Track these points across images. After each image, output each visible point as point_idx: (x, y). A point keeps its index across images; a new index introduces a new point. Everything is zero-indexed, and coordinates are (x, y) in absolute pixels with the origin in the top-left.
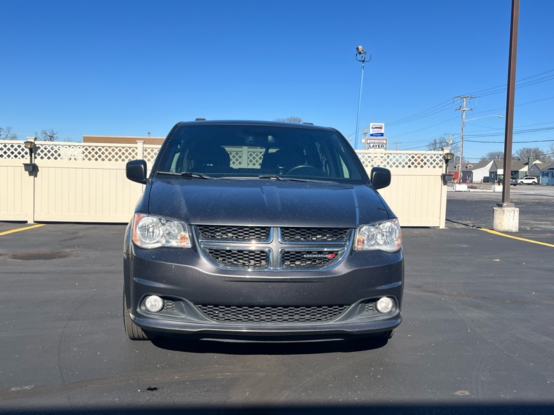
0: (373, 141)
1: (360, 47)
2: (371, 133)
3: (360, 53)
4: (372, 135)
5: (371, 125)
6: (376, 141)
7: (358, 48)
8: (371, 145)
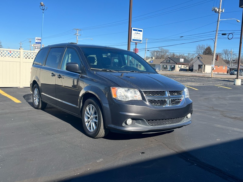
0: (37, 46)
1: (42, 3)
2: (36, 42)
3: (42, 6)
4: (36, 43)
5: (36, 38)
6: (38, 46)
7: (41, 3)
8: (36, 48)
